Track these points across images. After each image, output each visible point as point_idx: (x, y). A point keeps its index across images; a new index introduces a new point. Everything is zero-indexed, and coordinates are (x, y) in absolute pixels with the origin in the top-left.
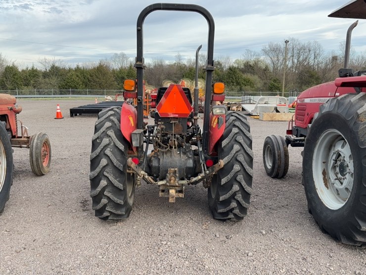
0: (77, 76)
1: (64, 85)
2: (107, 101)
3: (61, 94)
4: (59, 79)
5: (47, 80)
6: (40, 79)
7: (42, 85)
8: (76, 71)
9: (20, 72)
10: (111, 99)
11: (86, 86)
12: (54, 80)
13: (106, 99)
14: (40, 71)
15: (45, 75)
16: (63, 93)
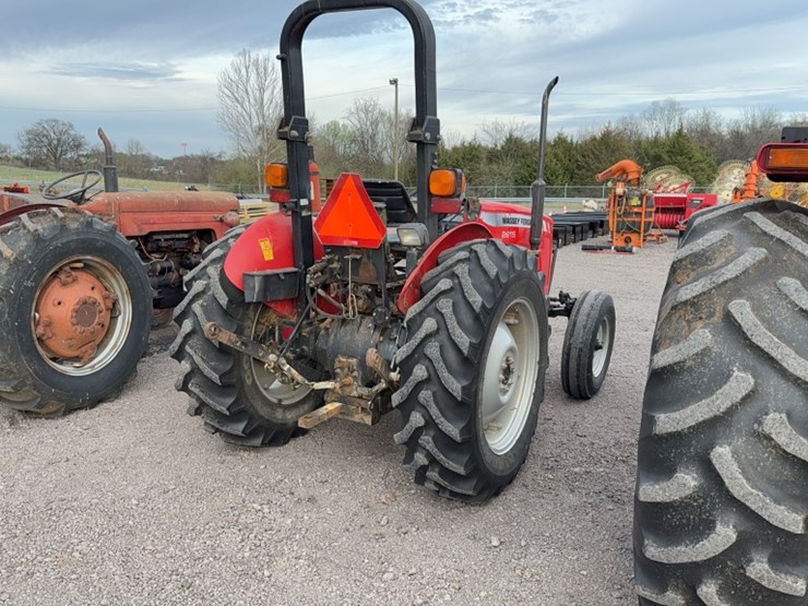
0: (556, 156)
1: (526, 177)
2: (586, 210)
3: (518, 196)
4: (519, 164)
5: (494, 166)
6: (482, 165)
7: (484, 178)
8: (555, 145)
9: (447, 152)
10: (595, 206)
11: (572, 178)
12: (508, 168)
13: (585, 207)
14: (485, 149)
15: (493, 156)
16: (521, 193)
